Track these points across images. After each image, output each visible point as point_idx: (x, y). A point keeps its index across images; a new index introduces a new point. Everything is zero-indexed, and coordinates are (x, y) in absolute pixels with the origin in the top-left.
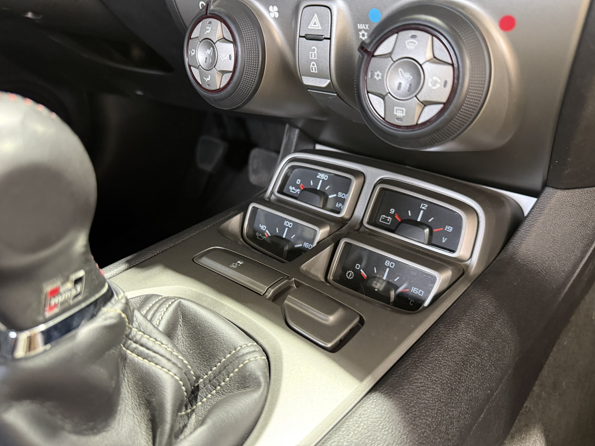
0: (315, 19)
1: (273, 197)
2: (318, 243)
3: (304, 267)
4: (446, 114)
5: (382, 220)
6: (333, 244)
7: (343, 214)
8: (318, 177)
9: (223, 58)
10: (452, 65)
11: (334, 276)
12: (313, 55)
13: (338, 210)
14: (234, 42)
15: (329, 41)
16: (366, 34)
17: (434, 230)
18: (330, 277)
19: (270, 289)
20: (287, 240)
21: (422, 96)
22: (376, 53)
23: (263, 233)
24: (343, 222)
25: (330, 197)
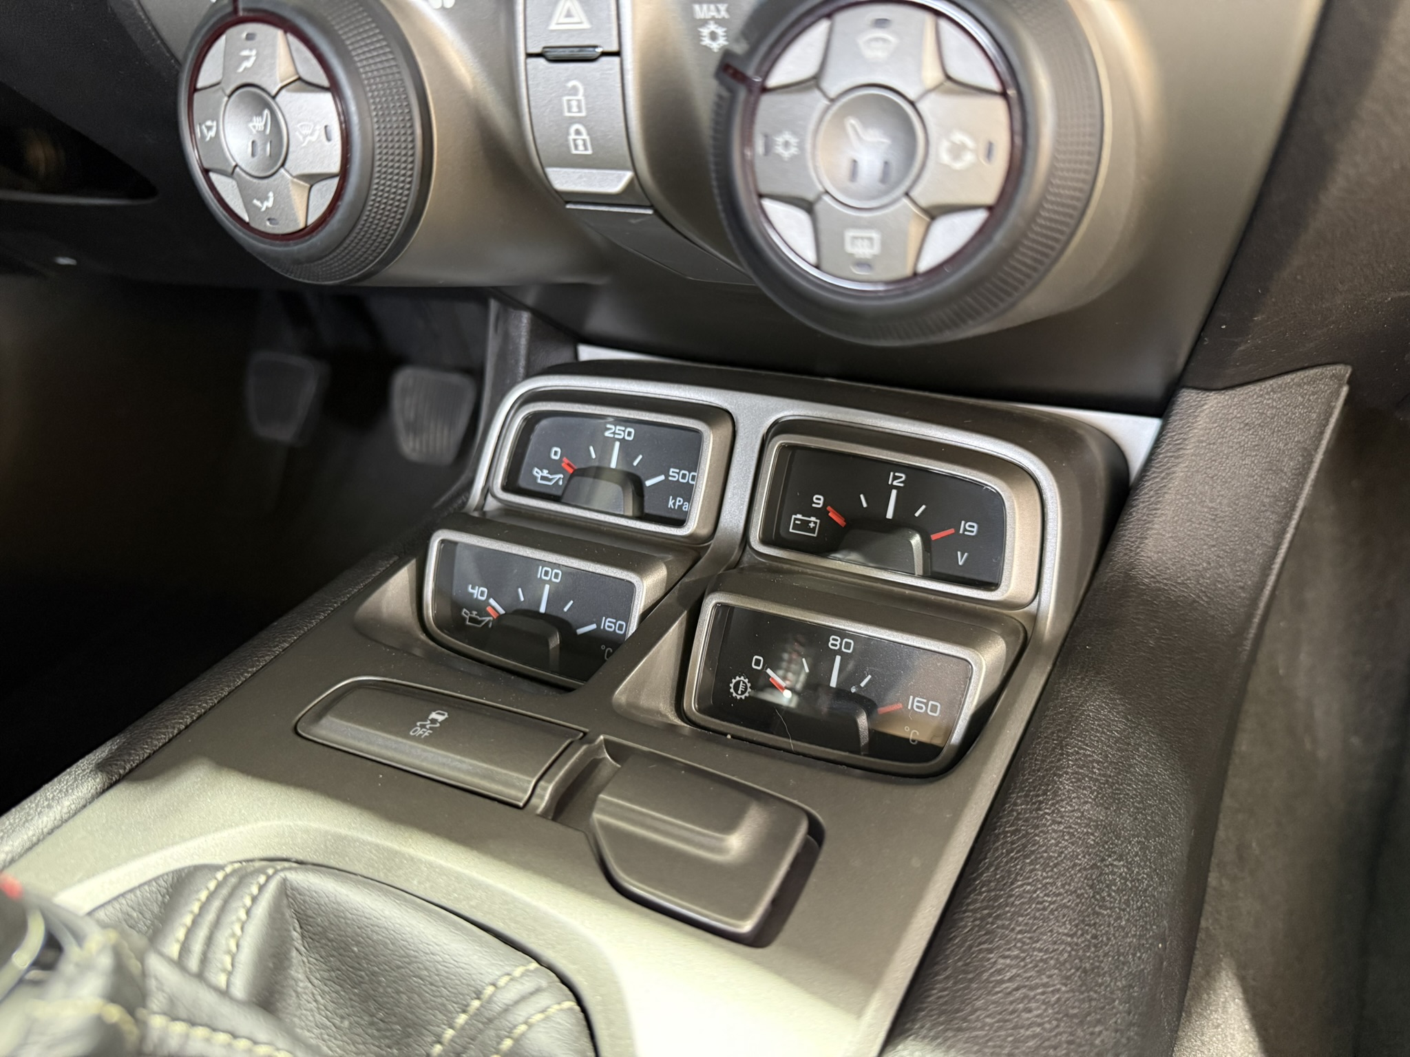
1: (491, 504)
2: (643, 616)
3: (621, 694)
4: (999, 238)
5: (796, 527)
6: (685, 614)
7: (693, 526)
8: (607, 434)
9: (305, 137)
10: (1004, 94)
11: (700, 699)
12: (574, 104)
13: (675, 516)
14: (334, 88)
15: (616, 60)
16: (720, 31)
17: (934, 537)
18: (691, 703)
19: (542, 783)
20: (554, 621)
21: (927, 193)
22: (773, 82)
23: (481, 608)
24: (694, 548)
25: (648, 483)
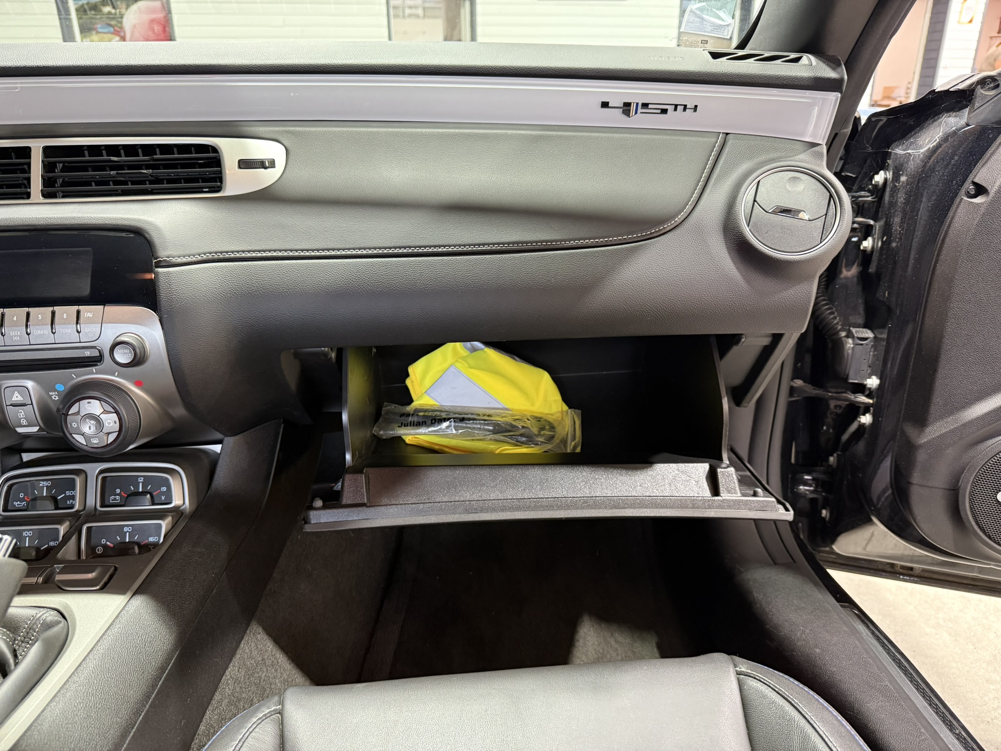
0: (16, 394)
2: (63, 537)
3: (59, 555)
4: (121, 437)
6: (77, 532)
7: (77, 508)
8: (41, 485)
10: (116, 412)
11: (87, 556)
12: (21, 415)
13: (70, 506)
15: (31, 405)
16: (57, 397)
17: (154, 494)
18: (83, 556)
19: (39, 578)
20: (31, 547)
21: (105, 431)
22: (69, 413)
24: (79, 514)
25: (59, 498)
